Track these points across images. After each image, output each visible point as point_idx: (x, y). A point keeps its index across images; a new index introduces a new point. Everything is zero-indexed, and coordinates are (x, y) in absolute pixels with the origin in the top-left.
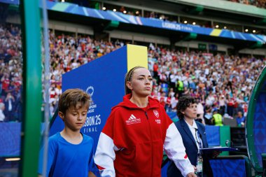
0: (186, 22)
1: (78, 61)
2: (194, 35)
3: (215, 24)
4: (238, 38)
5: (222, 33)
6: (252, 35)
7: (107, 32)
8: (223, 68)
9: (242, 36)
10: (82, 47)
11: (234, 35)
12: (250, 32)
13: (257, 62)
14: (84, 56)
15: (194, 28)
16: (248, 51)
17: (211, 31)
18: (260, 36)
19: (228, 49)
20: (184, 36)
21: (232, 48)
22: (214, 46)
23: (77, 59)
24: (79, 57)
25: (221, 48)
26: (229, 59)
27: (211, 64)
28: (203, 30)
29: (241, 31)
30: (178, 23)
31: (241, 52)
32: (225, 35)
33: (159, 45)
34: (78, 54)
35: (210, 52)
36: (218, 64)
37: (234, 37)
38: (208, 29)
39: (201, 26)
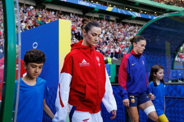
0: (92, 2)
1: (26, 22)
2: (97, 10)
3: (109, 4)
4: (122, 13)
5: (113, 9)
6: (129, 12)
7: (44, 4)
8: (113, 30)
9: (124, 12)
10: (28, 13)
11: (119, 11)
12: (129, 10)
13: (132, 27)
14: (29, 19)
15: (97, 5)
16: (127, 21)
17: (106, 8)
18: (133, 12)
19: (116, 19)
20: (91, 10)
21: (118, 18)
22: (108, 17)
23: (25, 20)
24: (26, 19)
25: (112, 18)
26: (116, 25)
27: (106, 28)
28: (102, 7)
29: (123, 9)
30: (88, 2)
31: (123, 21)
32: (114, 11)
33: (76, 15)
34: (25, 17)
35: (106, 20)
36: (110, 27)
37: (119, 12)
38: (105, 6)
39: (101, 4)
